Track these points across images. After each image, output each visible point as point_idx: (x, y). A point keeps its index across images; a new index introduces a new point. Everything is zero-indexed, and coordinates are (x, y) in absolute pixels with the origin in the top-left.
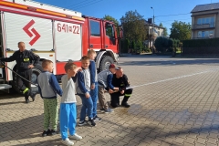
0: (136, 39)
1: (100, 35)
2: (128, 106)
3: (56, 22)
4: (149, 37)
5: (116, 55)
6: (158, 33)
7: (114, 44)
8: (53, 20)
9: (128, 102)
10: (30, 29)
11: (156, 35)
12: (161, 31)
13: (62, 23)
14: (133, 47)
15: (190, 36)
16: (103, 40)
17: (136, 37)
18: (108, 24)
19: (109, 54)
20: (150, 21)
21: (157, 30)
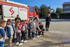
0: (45, 13)
1: (33, 12)
2: (44, 35)
3: (19, 8)
4: (49, 13)
5: (38, 18)
6: (52, 11)
7: (38, 15)
8: (18, 7)
9: (44, 34)
10: (11, 10)
11: (51, 12)
12: (53, 10)
13: (21, 8)
14: (44, 16)
15: (62, 12)
16: (34, 14)
17: (45, 12)
18: (36, 9)
19: (36, 18)
20: (49, 7)
21: (51, 10)
